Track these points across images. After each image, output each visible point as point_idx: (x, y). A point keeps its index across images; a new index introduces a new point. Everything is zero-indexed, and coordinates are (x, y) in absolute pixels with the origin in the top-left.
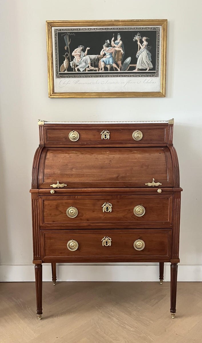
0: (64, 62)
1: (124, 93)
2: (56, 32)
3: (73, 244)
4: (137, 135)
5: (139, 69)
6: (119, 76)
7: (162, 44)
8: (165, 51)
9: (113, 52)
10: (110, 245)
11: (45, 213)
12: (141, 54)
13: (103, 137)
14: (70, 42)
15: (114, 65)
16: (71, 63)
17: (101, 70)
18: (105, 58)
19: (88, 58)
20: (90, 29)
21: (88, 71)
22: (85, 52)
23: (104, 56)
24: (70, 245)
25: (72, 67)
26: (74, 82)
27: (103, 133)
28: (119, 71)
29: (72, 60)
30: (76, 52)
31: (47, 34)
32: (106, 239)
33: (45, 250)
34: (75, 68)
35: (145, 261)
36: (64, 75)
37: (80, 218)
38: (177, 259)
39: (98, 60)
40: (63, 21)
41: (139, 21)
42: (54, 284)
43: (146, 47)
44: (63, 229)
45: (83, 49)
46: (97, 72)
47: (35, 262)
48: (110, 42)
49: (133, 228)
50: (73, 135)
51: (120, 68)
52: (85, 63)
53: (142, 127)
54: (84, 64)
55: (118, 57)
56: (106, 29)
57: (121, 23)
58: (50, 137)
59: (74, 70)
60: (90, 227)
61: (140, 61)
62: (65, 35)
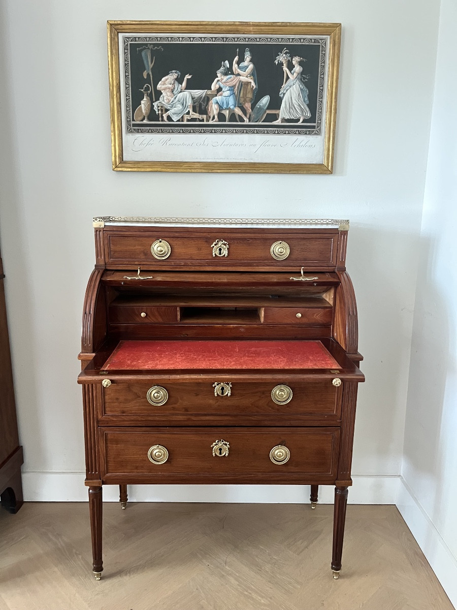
0: (142, 102)
1: (254, 164)
2: (127, 43)
3: (158, 453)
4: (279, 250)
5: (284, 120)
6: (247, 133)
7: (329, 71)
8: (334, 85)
9: (235, 86)
10: (227, 455)
11: (107, 397)
12: (289, 90)
13: (215, 252)
14: (153, 64)
15: (238, 111)
16: (155, 104)
17: (212, 120)
18: (220, 97)
19: (188, 96)
20: (192, 39)
21: (188, 120)
22: (182, 84)
23: (218, 93)
24: (154, 453)
25: (157, 113)
26: (160, 142)
27: (215, 245)
28: (247, 122)
29: (157, 99)
30: (164, 84)
31: (109, 47)
32: (220, 445)
33: (107, 462)
34: (164, 115)
35: (289, 483)
36: (141, 128)
37: (171, 406)
38: (348, 480)
39: (207, 99)
40: (140, 21)
41: (287, 26)
42: (123, 508)
43: (299, 76)
44: (140, 425)
45: (178, 77)
46: (205, 123)
47: (88, 483)
48: (231, 65)
49: (269, 425)
50: (159, 249)
51: (248, 116)
52: (183, 105)
53: (290, 236)
54: (179, 107)
55: (245, 95)
56: (223, 38)
57: (251, 28)
58: (115, 252)
59: (160, 119)
60: (190, 423)
61: (286, 105)
62: (145, 49)
